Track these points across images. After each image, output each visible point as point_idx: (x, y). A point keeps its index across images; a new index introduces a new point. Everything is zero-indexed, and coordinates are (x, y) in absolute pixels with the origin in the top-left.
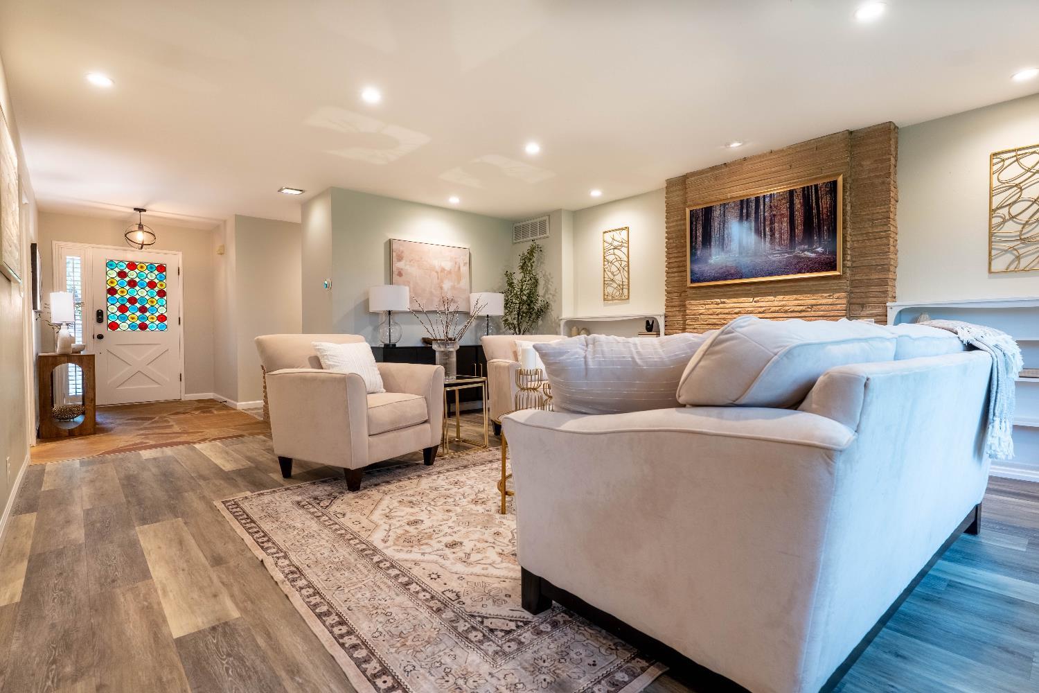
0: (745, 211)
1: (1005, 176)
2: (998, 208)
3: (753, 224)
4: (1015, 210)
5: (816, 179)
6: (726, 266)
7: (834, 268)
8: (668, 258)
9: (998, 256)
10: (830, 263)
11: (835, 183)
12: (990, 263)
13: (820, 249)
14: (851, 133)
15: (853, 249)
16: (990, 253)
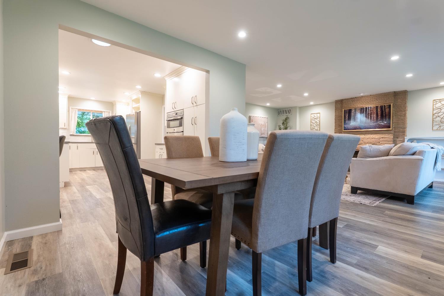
0: (362, 111)
1: (437, 106)
2: (435, 114)
3: (365, 114)
4: (439, 114)
5: (384, 104)
6: (356, 126)
7: (389, 127)
8: (335, 123)
9: (435, 126)
10: (388, 126)
11: (390, 105)
12: (433, 128)
13: (385, 122)
14: (395, 92)
15: (395, 122)
16: (433, 125)
